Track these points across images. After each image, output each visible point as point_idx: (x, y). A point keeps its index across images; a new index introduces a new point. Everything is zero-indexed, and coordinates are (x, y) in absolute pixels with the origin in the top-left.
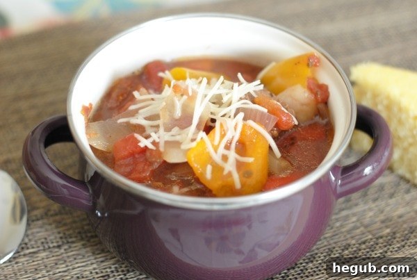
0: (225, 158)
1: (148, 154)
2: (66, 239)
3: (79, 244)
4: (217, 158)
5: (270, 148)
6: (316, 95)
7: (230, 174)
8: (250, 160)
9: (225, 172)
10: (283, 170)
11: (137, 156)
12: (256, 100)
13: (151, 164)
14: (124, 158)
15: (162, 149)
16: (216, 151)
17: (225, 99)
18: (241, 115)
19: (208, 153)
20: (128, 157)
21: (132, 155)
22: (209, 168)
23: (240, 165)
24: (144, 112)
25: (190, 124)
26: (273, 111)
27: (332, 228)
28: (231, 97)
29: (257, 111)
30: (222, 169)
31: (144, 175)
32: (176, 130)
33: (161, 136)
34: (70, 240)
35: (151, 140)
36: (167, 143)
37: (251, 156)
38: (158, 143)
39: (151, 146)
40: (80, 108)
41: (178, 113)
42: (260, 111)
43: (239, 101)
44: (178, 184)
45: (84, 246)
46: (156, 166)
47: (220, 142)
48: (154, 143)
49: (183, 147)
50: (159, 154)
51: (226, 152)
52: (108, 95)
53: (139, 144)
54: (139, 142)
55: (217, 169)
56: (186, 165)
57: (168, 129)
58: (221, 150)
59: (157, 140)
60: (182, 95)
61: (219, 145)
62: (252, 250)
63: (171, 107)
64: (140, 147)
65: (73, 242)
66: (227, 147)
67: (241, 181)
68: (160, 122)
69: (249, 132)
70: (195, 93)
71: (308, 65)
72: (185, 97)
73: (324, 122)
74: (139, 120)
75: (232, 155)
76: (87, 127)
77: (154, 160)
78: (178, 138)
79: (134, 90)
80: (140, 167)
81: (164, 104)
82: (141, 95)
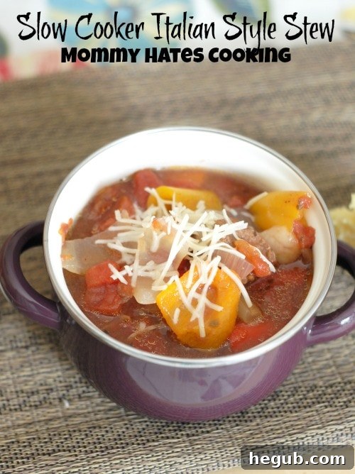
0: (195, 302)
1: (119, 287)
2: (35, 340)
3: (46, 347)
4: (187, 302)
5: (242, 296)
6: (300, 240)
7: (197, 320)
8: (219, 308)
9: (192, 319)
10: (253, 318)
11: (109, 286)
12: (236, 243)
13: (122, 297)
14: (95, 286)
15: (133, 285)
16: (187, 294)
17: (204, 239)
18: (218, 259)
19: (179, 296)
20: (99, 286)
21: (104, 284)
22: (177, 311)
23: (208, 312)
24: (123, 237)
25: (166, 259)
26: (251, 258)
27: (303, 363)
28: (211, 237)
29: (234, 256)
30: (190, 315)
31: (113, 308)
32: (151, 264)
33: (134, 270)
34: (39, 341)
35: (124, 273)
36: (139, 278)
37: (220, 305)
38: (131, 277)
39: (123, 280)
40: (58, 227)
41: (155, 248)
42: (237, 257)
43: (218, 242)
44: (145, 321)
45: (52, 349)
46: (125, 300)
47: (192, 285)
48: (126, 277)
49: (155, 288)
50: (130, 289)
51: (197, 296)
52: (91, 205)
53: (112, 276)
54: (112, 274)
55: (185, 313)
56: (155, 306)
57: (143, 263)
58: (193, 294)
59: (130, 274)
60: (161, 231)
61: (190, 289)
62: (216, 381)
63: (149, 239)
64: (112, 279)
65: (41, 344)
66: (199, 291)
67: (206, 330)
68: (137, 251)
69: (222, 278)
70: (174, 231)
71: (298, 207)
72: (163, 234)
73: (306, 266)
74: (117, 245)
75: (203, 300)
76: (64, 246)
77: (124, 295)
78: (151, 274)
79: (117, 209)
80: (110, 299)
81: (143, 235)
82: (122, 217)
